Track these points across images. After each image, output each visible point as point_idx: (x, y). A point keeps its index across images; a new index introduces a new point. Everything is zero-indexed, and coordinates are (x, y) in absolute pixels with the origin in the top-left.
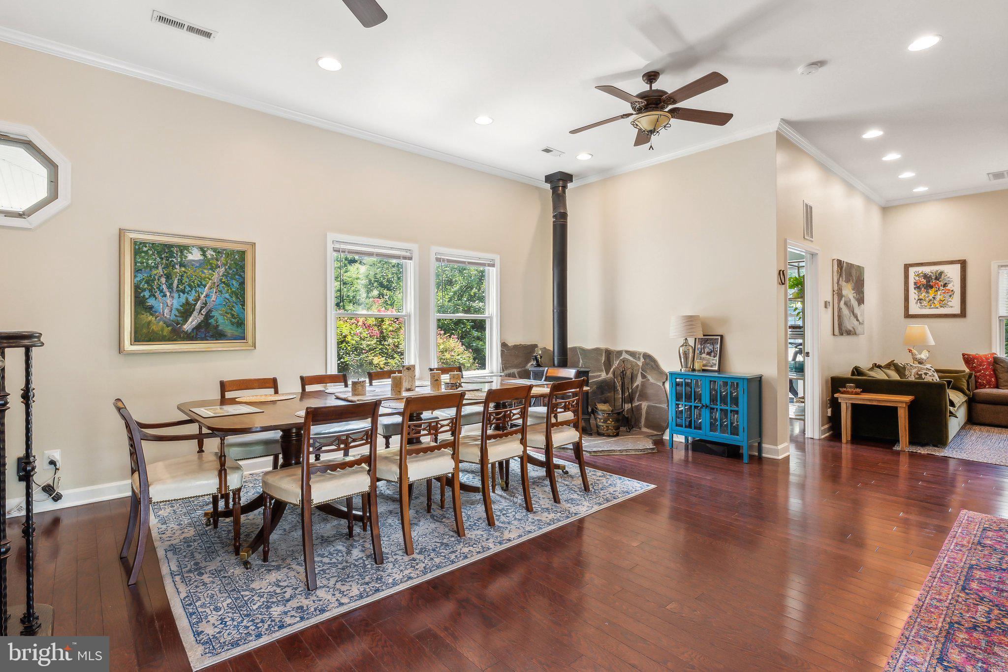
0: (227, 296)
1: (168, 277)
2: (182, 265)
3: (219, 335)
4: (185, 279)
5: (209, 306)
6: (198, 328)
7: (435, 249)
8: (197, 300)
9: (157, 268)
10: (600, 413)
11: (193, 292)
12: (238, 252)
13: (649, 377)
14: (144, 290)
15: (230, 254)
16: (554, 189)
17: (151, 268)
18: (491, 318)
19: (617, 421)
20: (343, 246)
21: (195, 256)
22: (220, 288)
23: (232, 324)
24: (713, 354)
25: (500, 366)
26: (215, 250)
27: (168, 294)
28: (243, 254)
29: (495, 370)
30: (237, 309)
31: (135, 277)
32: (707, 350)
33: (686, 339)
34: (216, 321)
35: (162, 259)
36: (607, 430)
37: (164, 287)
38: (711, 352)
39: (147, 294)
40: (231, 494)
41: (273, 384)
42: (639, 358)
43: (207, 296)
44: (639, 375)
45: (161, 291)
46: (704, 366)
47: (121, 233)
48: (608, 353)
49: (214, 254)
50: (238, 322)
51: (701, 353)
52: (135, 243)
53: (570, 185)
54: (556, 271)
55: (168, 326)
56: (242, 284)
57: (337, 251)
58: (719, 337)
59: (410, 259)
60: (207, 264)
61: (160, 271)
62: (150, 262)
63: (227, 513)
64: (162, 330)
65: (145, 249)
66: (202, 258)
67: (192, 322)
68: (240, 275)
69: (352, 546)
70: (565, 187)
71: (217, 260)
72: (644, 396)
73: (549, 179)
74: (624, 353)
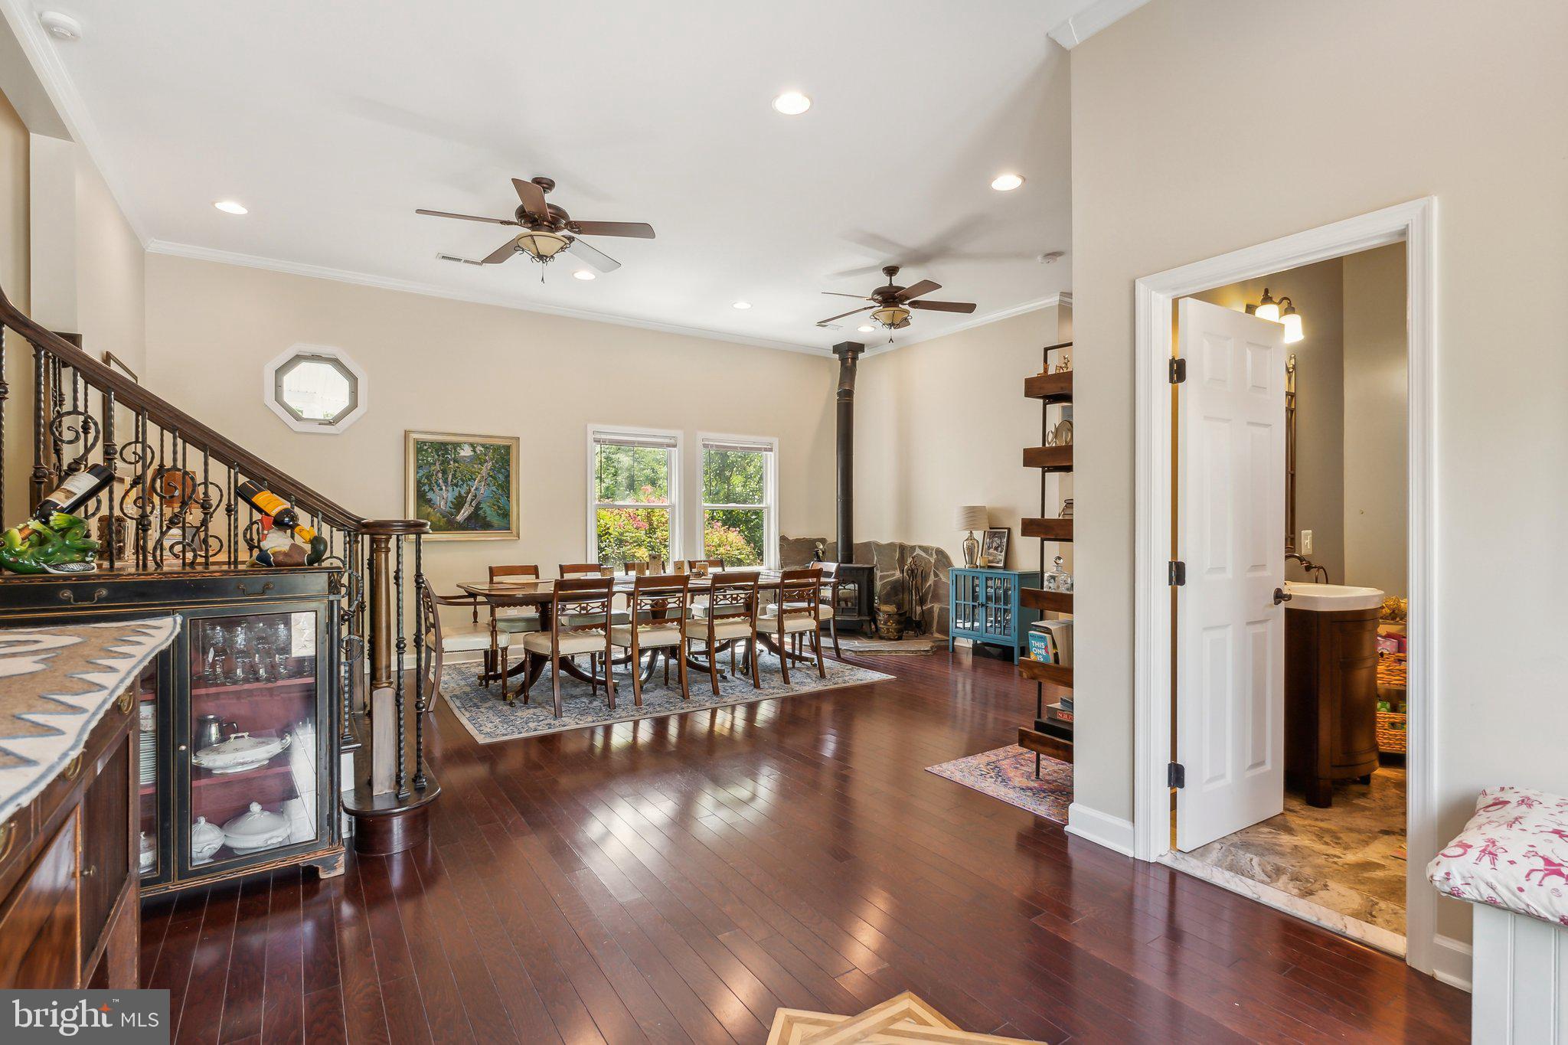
0: (494, 488)
1: (444, 472)
2: (455, 461)
3: (486, 526)
4: (458, 474)
5: (479, 498)
6: (469, 519)
7: (701, 435)
8: (468, 493)
9: (435, 464)
10: (881, 614)
11: (465, 485)
12: (504, 446)
13: (941, 576)
14: (424, 484)
15: (496, 449)
16: (843, 360)
17: (430, 464)
18: (768, 508)
19: (898, 622)
20: (604, 437)
21: (466, 452)
22: (488, 482)
23: (499, 515)
24: (1000, 549)
25: (778, 562)
26: (483, 446)
27: (444, 488)
28: (508, 448)
29: (772, 567)
30: (503, 500)
31: (418, 473)
32: (995, 545)
33: (971, 532)
34: (485, 512)
35: (439, 456)
36: (888, 632)
37: (440, 481)
38: (998, 547)
39: (426, 488)
40: (500, 651)
41: (534, 570)
42: (931, 555)
43: (476, 489)
44: (932, 573)
45: (439, 485)
46: (990, 562)
47: (406, 434)
48: (902, 548)
49: (482, 449)
50: (503, 514)
51: (989, 548)
52: (418, 443)
53: (861, 356)
54: (839, 456)
55: (443, 517)
56: (508, 477)
57: (597, 441)
58: (1006, 530)
59: (675, 446)
60: (478, 459)
61: (438, 467)
62: (429, 459)
63: (496, 677)
64: (439, 521)
65: (425, 448)
66: (472, 453)
67: (464, 513)
68: (506, 469)
69: (595, 700)
70: (854, 359)
71: (486, 455)
72: (936, 597)
73: (837, 349)
74: (917, 548)
